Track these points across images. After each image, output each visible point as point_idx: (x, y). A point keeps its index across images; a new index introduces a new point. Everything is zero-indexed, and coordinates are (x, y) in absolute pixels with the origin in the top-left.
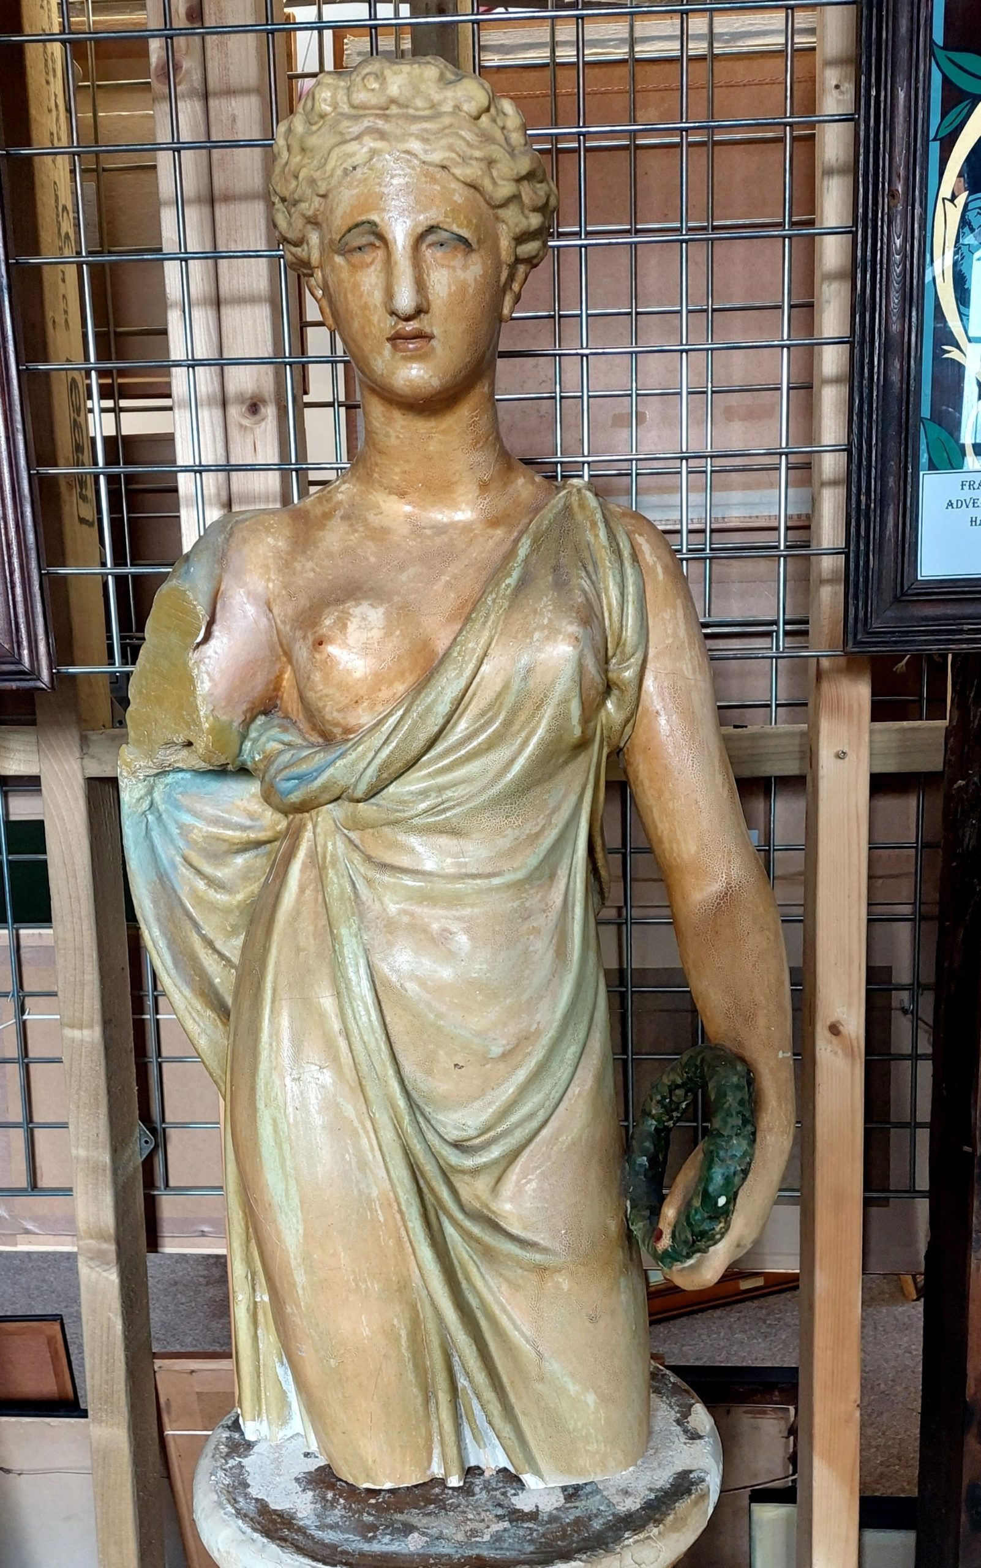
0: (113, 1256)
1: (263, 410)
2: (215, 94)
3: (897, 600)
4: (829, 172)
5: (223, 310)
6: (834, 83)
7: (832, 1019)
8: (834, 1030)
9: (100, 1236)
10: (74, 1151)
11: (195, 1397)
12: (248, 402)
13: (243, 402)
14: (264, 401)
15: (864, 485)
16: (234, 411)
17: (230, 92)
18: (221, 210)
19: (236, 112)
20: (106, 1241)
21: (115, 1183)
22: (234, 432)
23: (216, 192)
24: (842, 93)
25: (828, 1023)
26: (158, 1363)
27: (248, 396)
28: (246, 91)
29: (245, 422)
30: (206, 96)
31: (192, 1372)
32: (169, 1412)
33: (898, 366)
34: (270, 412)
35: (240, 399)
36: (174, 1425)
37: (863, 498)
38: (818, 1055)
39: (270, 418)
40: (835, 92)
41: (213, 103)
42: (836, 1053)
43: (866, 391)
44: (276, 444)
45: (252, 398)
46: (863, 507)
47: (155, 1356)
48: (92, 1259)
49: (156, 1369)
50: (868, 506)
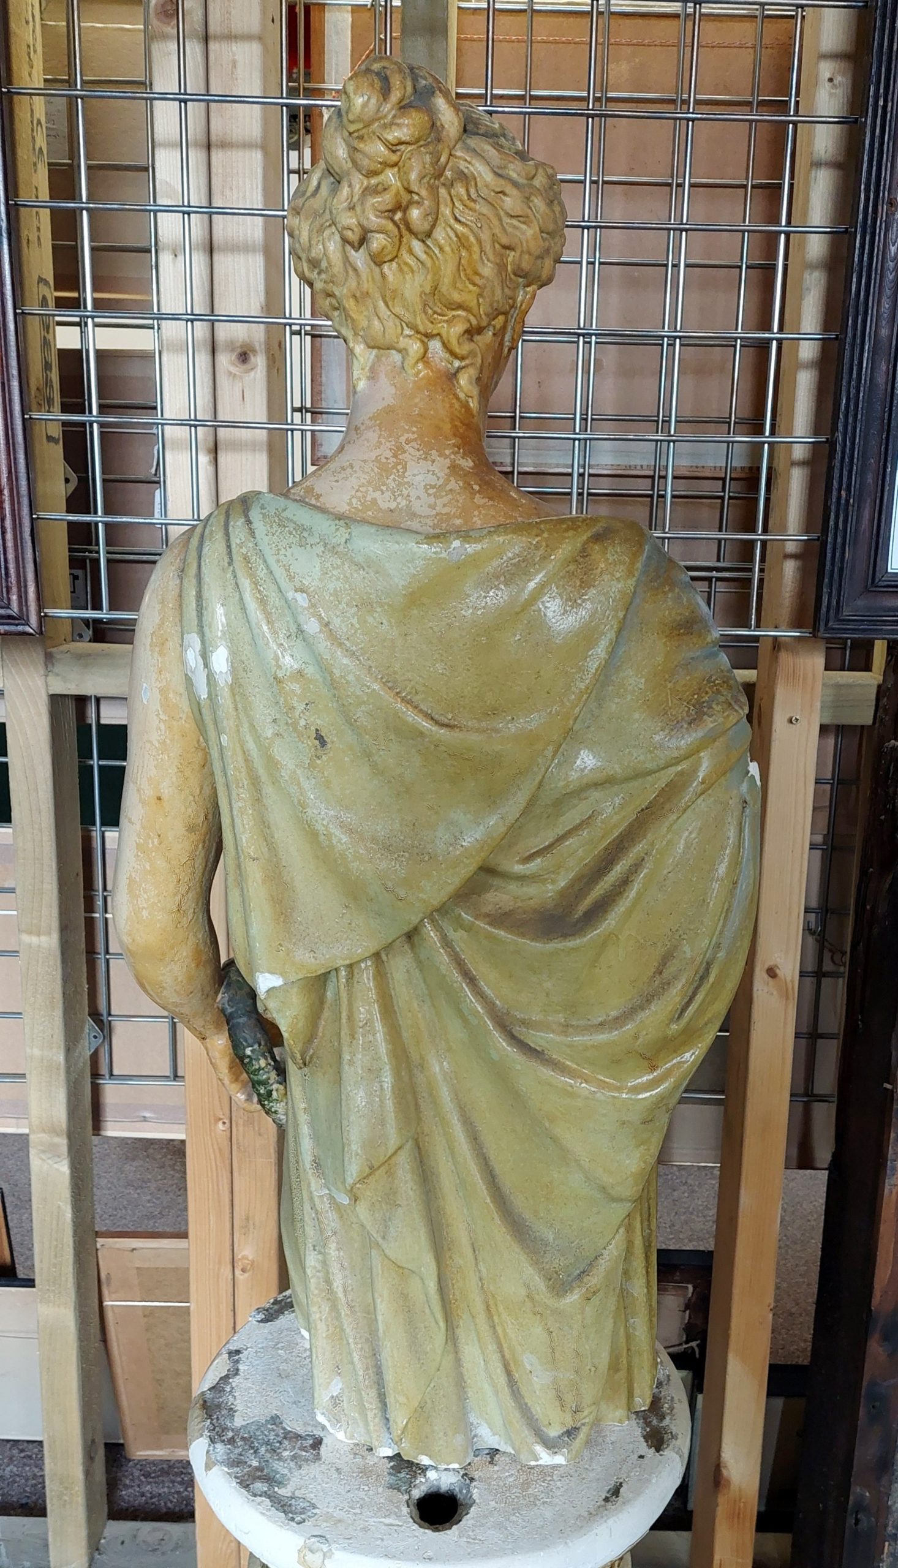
0: (64, 1149)
1: (253, 359)
2: (216, 37)
3: (867, 590)
4: (817, 164)
5: (216, 257)
6: (828, 75)
7: (771, 963)
8: (772, 972)
9: (53, 1131)
10: (28, 1050)
11: (135, 1271)
12: (239, 350)
13: (233, 350)
14: (254, 351)
15: (845, 479)
16: (224, 360)
17: (231, 37)
18: (217, 156)
19: (236, 57)
20: (58, 1135)
21: (68, 1081)
22: (222, 380)
23: (213, 138)
24: (835, 86)
25: (766, 967)
26: (100, 1241)
27: (239, 344)
28: (248, 37)
29: (232, 369)
30: (206, 39)
31: (134, 1249)
32: (108, 1285)
33: (884, 368)
34: (260, 361)
35: (231, 346)
36: (114, 1296)
37: (843, 493)
38: (755, 995)
39: (259, 367)
40: (828, 85)
41: (213, 46)
42: (772, 994)
43: (853, 391)
44: (265, 394)
45: (241, 347)
46: (843, 501)
47: (98, 1234)
48: (44, 1152)
49: (98, 1246)
50: (847, 501)
